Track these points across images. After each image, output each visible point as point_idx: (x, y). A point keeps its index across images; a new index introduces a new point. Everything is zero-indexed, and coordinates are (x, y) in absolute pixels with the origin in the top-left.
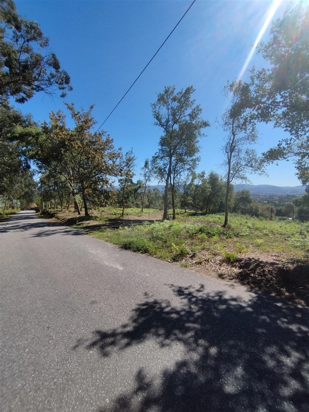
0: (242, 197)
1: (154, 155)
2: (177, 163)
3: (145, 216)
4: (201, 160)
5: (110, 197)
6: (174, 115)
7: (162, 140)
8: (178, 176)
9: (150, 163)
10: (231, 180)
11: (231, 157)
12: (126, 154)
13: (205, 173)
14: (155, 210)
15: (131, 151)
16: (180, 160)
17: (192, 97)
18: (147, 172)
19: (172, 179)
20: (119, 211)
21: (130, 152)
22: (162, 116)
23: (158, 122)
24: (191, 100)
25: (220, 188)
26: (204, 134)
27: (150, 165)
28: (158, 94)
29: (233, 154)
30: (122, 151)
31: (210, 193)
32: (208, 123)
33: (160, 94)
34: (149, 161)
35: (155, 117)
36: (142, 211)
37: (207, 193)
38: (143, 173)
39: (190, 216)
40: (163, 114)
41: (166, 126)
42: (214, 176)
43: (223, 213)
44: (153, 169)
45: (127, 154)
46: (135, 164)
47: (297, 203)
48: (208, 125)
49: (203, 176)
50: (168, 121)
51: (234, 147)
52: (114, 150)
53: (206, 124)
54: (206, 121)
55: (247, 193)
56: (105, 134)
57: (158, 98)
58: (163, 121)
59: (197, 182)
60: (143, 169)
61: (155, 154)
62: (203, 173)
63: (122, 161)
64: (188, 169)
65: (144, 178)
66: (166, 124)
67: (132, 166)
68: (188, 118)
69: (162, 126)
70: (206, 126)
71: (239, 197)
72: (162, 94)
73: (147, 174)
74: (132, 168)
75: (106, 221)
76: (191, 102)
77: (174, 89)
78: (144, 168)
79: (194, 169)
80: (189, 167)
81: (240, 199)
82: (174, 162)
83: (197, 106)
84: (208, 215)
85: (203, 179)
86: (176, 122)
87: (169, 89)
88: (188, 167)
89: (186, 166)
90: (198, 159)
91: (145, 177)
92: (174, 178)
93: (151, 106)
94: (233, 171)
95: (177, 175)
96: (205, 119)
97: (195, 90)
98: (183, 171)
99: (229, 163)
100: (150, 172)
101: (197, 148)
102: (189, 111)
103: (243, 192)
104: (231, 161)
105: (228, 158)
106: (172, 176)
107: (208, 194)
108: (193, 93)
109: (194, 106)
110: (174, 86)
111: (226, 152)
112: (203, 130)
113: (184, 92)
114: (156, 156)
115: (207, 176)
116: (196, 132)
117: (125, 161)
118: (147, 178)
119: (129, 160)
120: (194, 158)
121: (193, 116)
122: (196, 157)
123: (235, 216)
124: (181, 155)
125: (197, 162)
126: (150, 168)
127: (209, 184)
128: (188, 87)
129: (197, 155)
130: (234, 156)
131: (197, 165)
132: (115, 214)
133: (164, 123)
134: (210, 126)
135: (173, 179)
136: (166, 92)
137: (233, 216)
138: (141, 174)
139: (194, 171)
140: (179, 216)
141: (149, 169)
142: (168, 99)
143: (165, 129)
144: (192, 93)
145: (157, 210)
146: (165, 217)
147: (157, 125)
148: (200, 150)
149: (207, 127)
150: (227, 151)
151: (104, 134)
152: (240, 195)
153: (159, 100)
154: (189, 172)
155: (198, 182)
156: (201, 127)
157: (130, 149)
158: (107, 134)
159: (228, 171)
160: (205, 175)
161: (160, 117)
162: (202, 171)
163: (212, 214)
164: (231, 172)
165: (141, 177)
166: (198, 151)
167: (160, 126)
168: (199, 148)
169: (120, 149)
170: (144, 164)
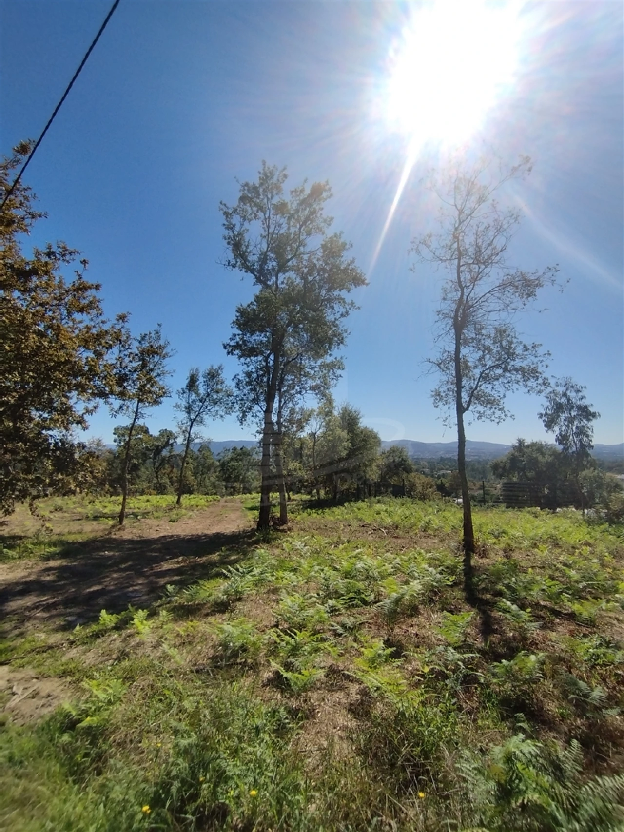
0: (392, 461)
1: (228, 341)
3: (190, 518)
7: (242, 316)
9: (201, 380)
12: (140, 338)
13: (334, 405)
14: (210, 498)
15: (157, 333)
17: (326, 208)
18: (194, 401)
20: (110, 505)
21: (153, 335)
22: (247, 247)
23: (239, 261)
24: (325, 213)
26: (352, 303)
27: (201, 385)
28: (242, 182)
30: (126, 325)
31: (346, 452)
32: (363, 278)
33: (247, 184)
34: (200, 374)
35: (232, 243)
36: (178, 502)
37: (341, 451)
38: (183, 404)
40: (252, 243)
41: (259, 271)
42: (349, 413)
44: (208, 395)
45: (143, 337)
46: (166, 369)
47: (499, 469)
48: (363, 283)
49: (329, 413)
50: (264, 259)
53: (357, 279)
54: (359, 271)
55: (401, 452)
57: (240, 195)
58: (253, 258)
60: (184, 392)
61: (231, 339)
63: (127, 353)
64: (313, 388)
65: (186, 415)
66: (260, 266)
67: (159, 374)
69: (249, 269)
70: (357, 285)
71: (386, 462)
72: (252, 183)
73: (195, 406)
74: (158, 377)
76: (325, 221)
77: (285, 176)
78: (186, 391)
79: (327, 388)
80: (314, 384)
81: (390, 465)
83: (336, 235)
85: (330, 420)
86: (283, 265)
88: (311, 383)
90: (339, 364)
91: (189, 413)
93: (221, 209)
96: (356, 267)
100: (201, 401)
101: (339, 335)
107: (344, 454)
108: (328, 200)
109: (330, 232)
110: (284, 169)
113: (307, 192)
114: (232, 343)
115: (337, 413)
117: (137, 352)
118: (193, 416)
119: (152, 352)
120: (328, 359)
122: (333, 357)
125: (338, 371)
126: (202, 390)
127: (346, 431)
129: (335, 353)
131: (338, 379)
132: (96, 518)
133: (254, 264)
134: (367, 284)
136: (265, 179)
138: (177, 406)
139: (327, 392)
141: (198, 394)
142: (268, 199)
143: (258, 278)
144: (326, 199)
145: (215, 497)
147: (235, 265)
148: (346, 341)
149: (362, 287)
151: (68, 257)
153: (243, 199)
154: (317, 394)
155: (318, 427)
157: (156, 328)
158: (79, 258)
159: (455, 380)
160: (333, 411)
161: (243, 247)
165: (175, 413)
166: (342, 343)
167: (244, 270)
168: (345, 335)
169: (122, 318)
170: (187, 382)
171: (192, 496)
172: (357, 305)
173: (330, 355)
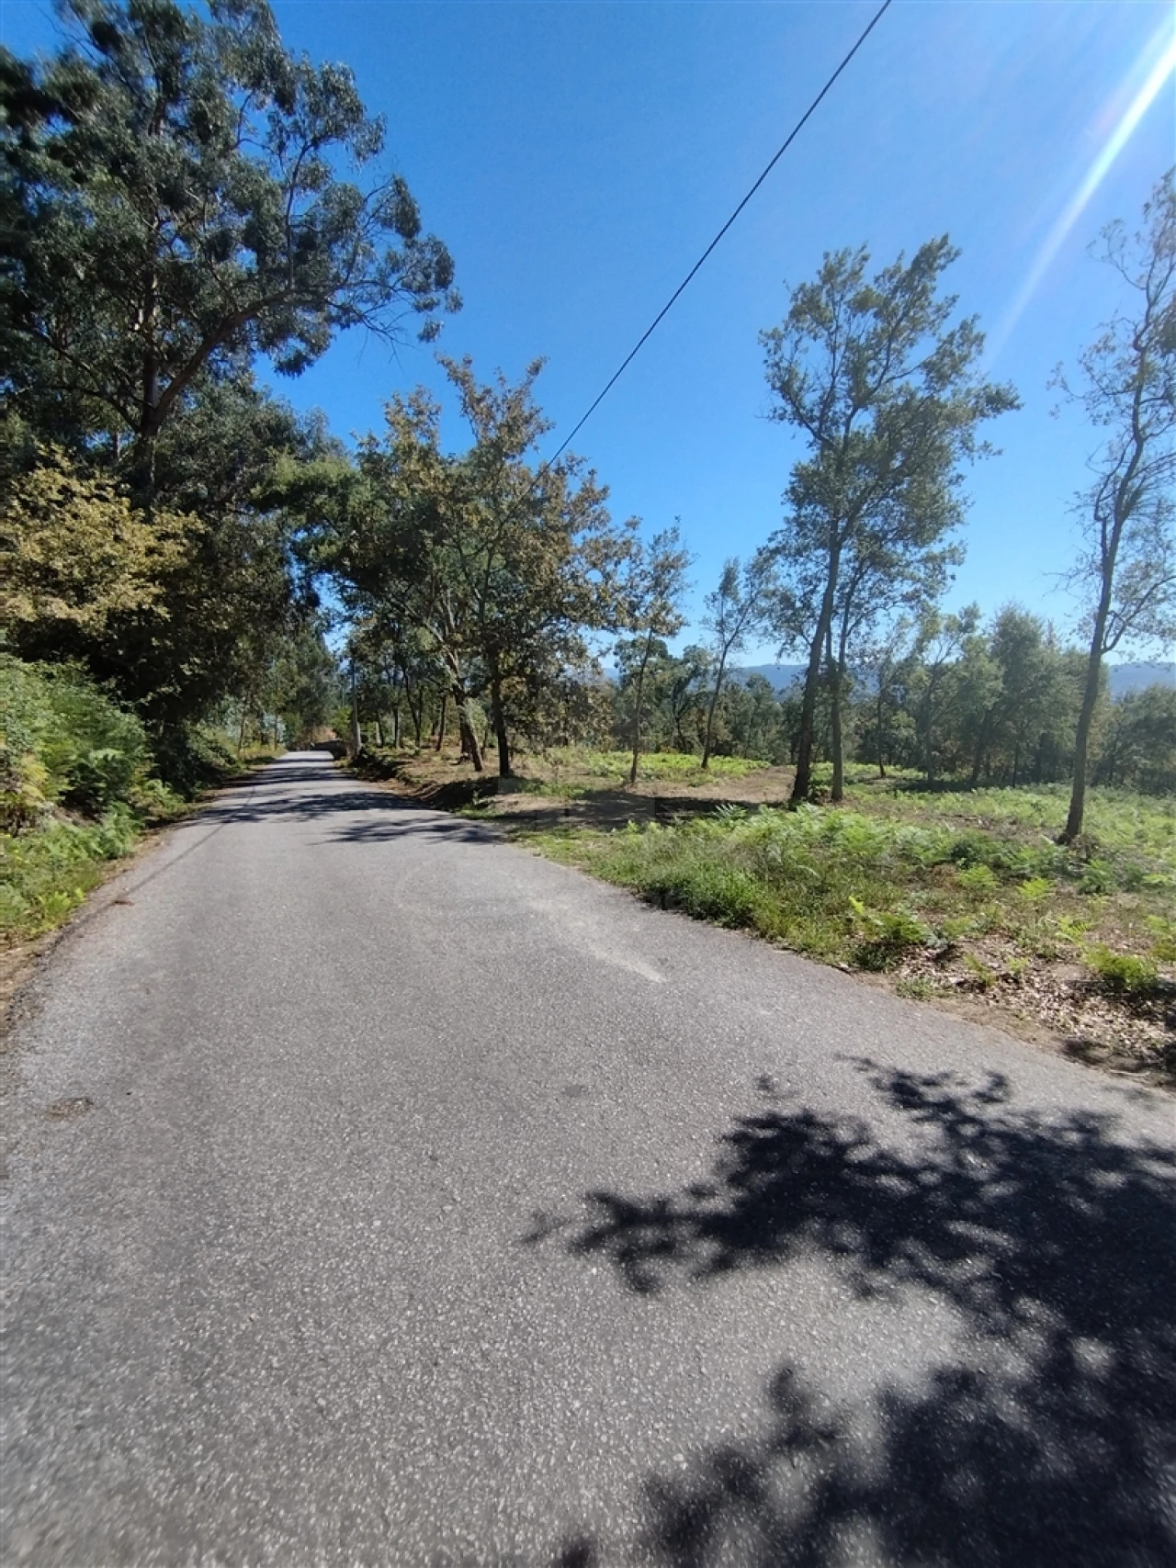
0: (1146, 719)
1: (766, 543)
2: (859, 571)
3: (717, 784)
4: (967, 557)
5: (590, 708)
6: (856, 371)
7: (800, 481)
8: (863, 628)
9: (742, 577)
10: (1109, 644)
11: (1116, 538)
12: (652, 542)
13: (981, 612)
14: (755, 764)
15: (674, 531)
16: (876, 560)
17: (943, 284)
18: (730, 615)
19: (836, 641)
20: (620, 762)
21: (669, 535)
22: (803, 381)
23: (789, 408)
24: (936, 298)
25: (1042, 678)
26: (986, 446)
27: (742, 585)
28: (795, 286)
29: (1128, 525)
30: (637, 533)
31: (994, 700)
32: (1011, 397)
33: (802, 288)
34: (741, 568)
35: (778, 385)
36: (704, 765)
37: (984, 698)
38: (714, 617)
39: (904, 790)
40: (811, 372)
41: (819, 422)
42: (1017, 626)
43: (1050, 785)
44: (753, 601)
45: (657, 541)
46: (686, 581)
48: (1011, 405)
49: (968, 627)
50: (828, 400)
51: (1138, 493)
52: (611, 531)
53: (998, 401)
54: (1004, 386)
56: (581, 466)
57: (790, 307)
58: (810, 399)
59: (941, 652)
60: (715, 599)
61: (770, 540)
62: (971, 614)
63: (638, 571)
64: (906, 598)
65: (717, 635)
66: (822, 411)
67: (676, 590)
68: (917, 380)
69: (803, 419)
70: (997, 410)
71: (1132, 718)
72: (808, 285)
73: (731, 620)
74: (674, 597)
75: (575, 798)
76: (939, 309)
77: (865, 259)
78: (719, 597)
79: (932, 596)
80: (911, 589)
81: (1138, 725)
82: (846, 570)
83: (964, 326)
84: (982, 790)
85: (970, 639)
86: (861, 399)
87: (841, 263)
88: (907, 587)
89: (896, 584)
90: (954, 555)
91: (722, 632)
92: (844, 635)
93: (760, 341)
94: (1126, 602)
95: (858, 623)
96: (997, 381)
97: (957, 254)
98: (884, 606)
99: (1107, 566)
100: (740, 611)
101: (953, 508)
102: (924, 348)
103: (1153, 698)
104: (1118, 558)
105: (1103, 544)
106: (836, 627)
107: (989, 704)
108: (949, 266)
109: (949, 326)
110: (863, 249)
111: (1097, 518)
112: (984, 430)
113: (906, 265)
114: (772, 545)
115: (985, 626)
116: (951, 439)
117: (650, 569)
118: (728, 636)
119: (666, 566)
120: (936, 548)
121: (938, 371)
122: (945, 545)
123: (1111, 800)
124: (880, 538)
125: (949, 569)
126: (743, 594)
127: (997, 661)
128: (928, 242)
129: (949, 537)
130: (1133, 536)
131: (949, 581)
132: (603, 775)
133: (812, 411)
134: (1018, 407)
135: (839, 640)
136: (829, 274)
137: (1103, 800)
138: (705, 621)
139: (931, 603)
140: (856, 791)
141: (736, 600)
142: (834, 304)
143: (817, 434)
144: (943, 267)
145: (762, 764)
146: (802, 790)
147: (782, 418)
148: (965, 517)
149: (1007, 414)
150: (1101, 514)
151: (575, 469)
152: (1136, 711)
153: (796, 314)
154: (912, 608)
155: (945, 651)
156: (977, 412)
157: (673, 523)
158: (587, 467)
159: (1096, 603)
160: (977, 623)
161: (796, 385)
162: (967, 604)
163: (1002, 788)
164: (1114, 606)
165: (702, 632)
166: (958, 521)
167: (796, 422)
168: (962, 509)
169: (633, 525)
170: (721, 580)
171: (728, 759)
172: (995, 448)
173: (941, 540)
